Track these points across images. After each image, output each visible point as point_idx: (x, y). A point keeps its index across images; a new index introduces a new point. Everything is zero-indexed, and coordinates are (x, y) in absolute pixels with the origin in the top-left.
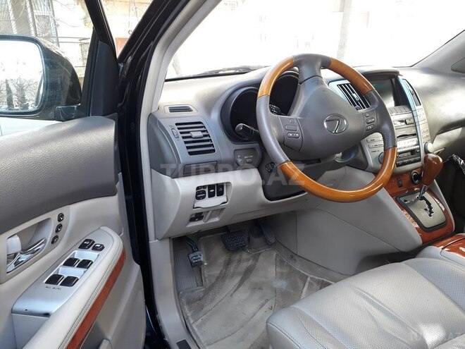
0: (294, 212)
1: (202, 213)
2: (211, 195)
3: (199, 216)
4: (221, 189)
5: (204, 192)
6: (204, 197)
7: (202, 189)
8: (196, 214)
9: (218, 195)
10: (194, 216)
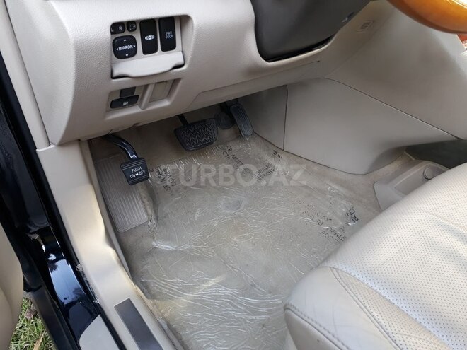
0: (285, 87)
1: (133, 89)
2: (149, 49)
3: (128, 96)
4: (169, 35)
5: (133, 41)
6: (133, 53)
7: (127, 33)
8: (122, 91)
9: (164, 49)
10: (118, 97)
